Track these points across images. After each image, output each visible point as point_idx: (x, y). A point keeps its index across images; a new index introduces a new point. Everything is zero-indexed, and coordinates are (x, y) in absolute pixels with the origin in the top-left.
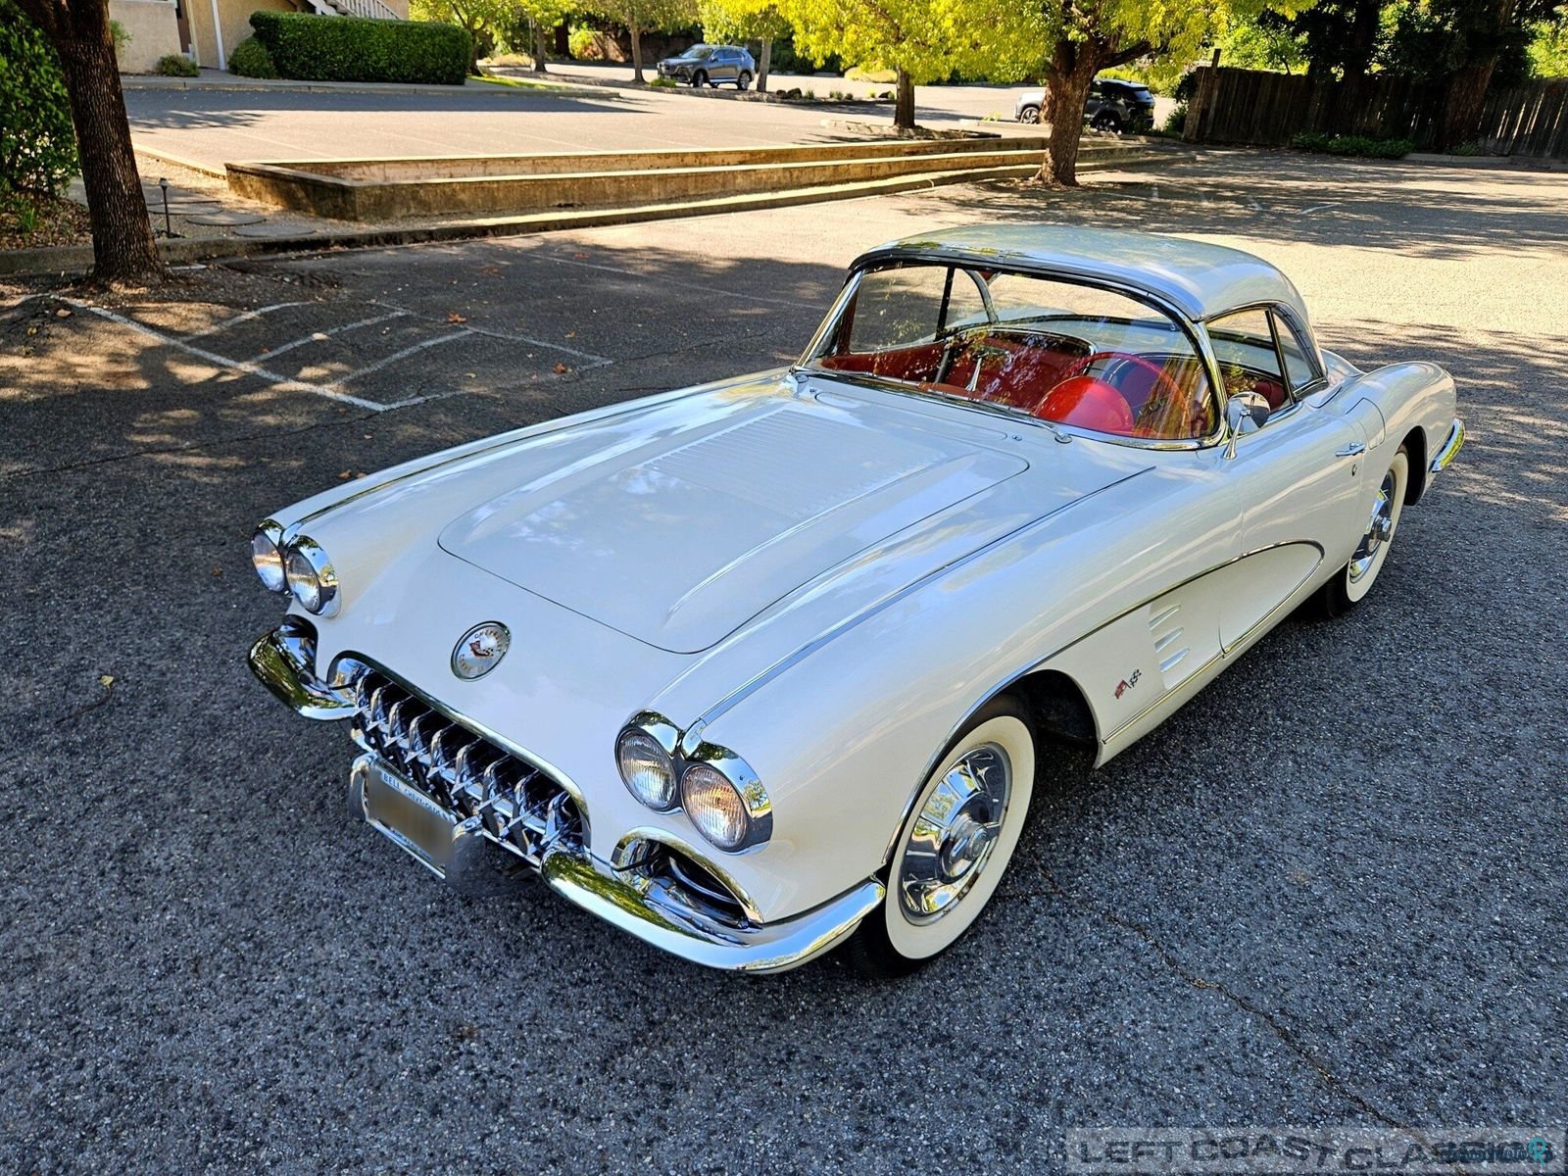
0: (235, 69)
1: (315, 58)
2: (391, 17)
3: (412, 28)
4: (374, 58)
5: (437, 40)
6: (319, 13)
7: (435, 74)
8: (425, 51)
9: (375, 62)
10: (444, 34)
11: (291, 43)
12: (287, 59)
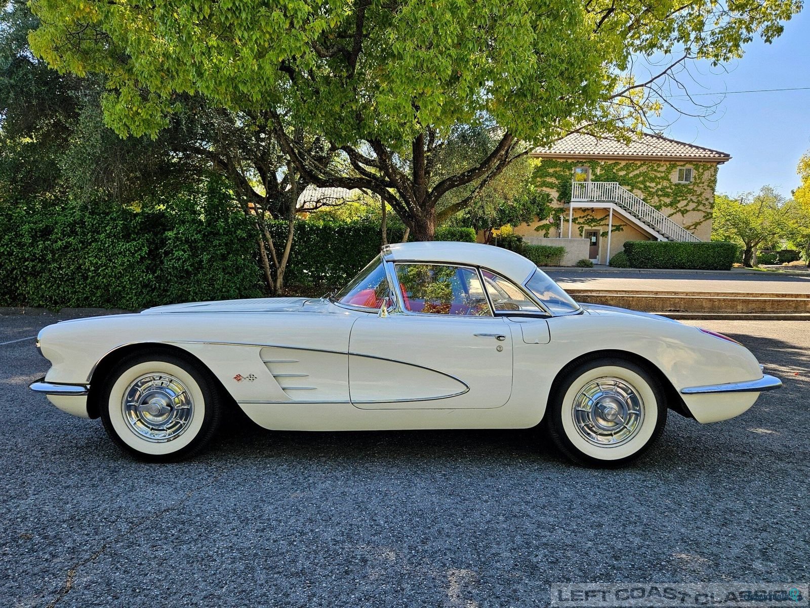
0: (611, 265)
1: (649, 259)
2: (697, 241)
3: (703, 244)
4: (680, 258)
5: (717, 250)
6: (659, 240)
7: (713, 265)
8: (708, 255)
9: (680, 260)
10: (721, 247)
11: (638, 253)
12: (635, 260)
